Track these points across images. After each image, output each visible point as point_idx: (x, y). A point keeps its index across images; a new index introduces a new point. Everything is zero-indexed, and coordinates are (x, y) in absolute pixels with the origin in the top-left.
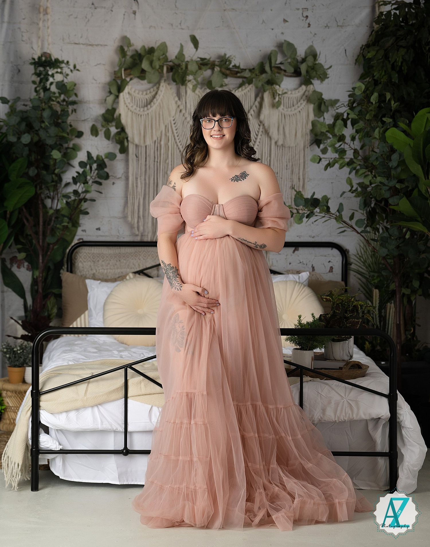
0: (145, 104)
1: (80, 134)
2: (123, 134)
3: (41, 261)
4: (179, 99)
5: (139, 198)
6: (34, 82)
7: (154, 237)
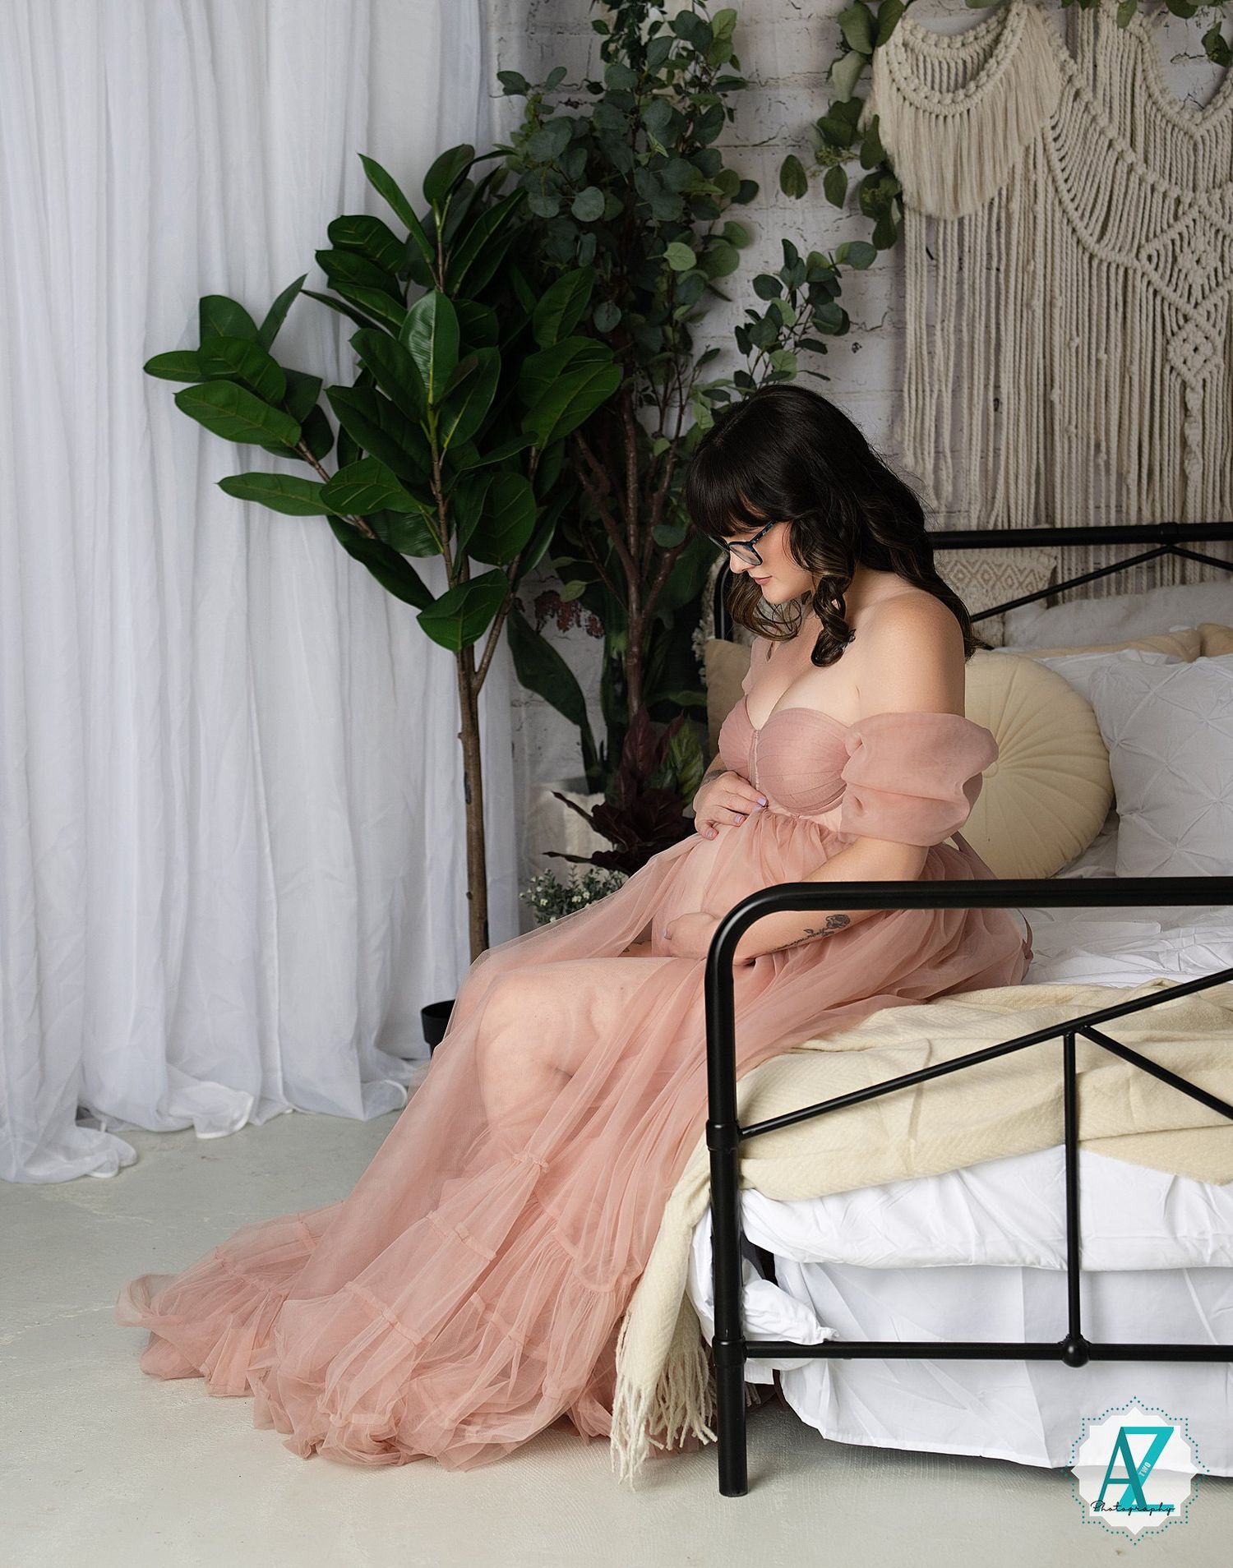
0: (960, 80)
1: (747, 191)
2: (885, 185)
3: (634, 606)
4: (1073, 56)
5: (940, 391)
6: (599, 26)
7: (989, 516)
